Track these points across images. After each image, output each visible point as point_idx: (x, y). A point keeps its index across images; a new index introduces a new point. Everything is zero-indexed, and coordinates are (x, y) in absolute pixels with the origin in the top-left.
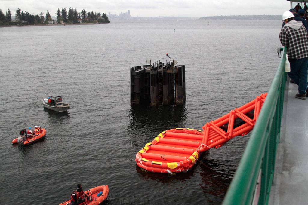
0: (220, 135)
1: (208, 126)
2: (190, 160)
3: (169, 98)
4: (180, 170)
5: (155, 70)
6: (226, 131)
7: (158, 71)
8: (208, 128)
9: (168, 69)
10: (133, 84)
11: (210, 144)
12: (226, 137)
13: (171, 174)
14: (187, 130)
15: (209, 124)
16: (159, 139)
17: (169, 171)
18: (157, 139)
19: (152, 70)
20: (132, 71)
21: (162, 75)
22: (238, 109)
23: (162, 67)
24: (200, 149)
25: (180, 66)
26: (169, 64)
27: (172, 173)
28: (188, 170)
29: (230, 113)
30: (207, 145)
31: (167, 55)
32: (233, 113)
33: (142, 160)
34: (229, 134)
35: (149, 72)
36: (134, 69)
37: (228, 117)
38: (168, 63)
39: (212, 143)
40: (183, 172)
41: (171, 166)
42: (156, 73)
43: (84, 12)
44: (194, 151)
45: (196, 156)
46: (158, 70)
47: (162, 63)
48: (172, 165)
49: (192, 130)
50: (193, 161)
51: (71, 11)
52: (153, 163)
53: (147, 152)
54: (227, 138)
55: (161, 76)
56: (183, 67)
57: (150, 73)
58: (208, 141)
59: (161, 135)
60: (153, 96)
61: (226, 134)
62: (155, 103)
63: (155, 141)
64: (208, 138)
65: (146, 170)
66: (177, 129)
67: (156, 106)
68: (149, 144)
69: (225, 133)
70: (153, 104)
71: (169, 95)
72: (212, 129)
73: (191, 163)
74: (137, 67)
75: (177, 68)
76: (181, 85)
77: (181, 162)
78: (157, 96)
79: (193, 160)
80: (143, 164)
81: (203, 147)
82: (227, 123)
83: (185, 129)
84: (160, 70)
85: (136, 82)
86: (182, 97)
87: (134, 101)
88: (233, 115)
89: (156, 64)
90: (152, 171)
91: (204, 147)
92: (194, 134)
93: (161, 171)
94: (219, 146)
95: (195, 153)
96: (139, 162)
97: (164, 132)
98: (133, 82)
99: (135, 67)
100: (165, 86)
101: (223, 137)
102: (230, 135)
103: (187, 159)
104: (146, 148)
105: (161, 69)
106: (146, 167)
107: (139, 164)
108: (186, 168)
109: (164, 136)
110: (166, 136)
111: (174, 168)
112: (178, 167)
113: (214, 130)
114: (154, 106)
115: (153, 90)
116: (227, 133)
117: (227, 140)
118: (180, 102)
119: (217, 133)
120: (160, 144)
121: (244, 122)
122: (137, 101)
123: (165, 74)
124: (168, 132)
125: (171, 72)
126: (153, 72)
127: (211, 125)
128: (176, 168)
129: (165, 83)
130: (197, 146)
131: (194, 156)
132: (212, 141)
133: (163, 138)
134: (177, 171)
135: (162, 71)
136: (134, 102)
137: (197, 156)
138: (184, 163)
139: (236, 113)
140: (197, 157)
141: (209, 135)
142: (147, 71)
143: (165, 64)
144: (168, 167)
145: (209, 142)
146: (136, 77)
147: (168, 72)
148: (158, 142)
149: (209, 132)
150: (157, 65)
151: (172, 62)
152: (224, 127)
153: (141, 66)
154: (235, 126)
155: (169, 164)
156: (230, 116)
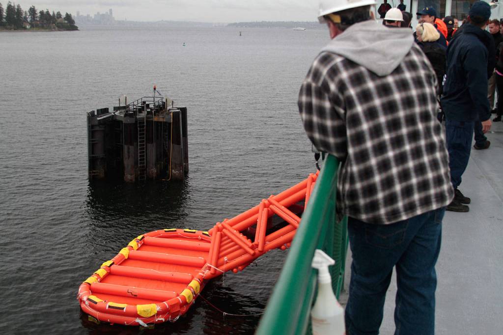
0: (240, 248)
1: (219, 230)
2: (184, 298)
3: (159, 166)
4: (163, 320)
5: (131, 116)
6: (253, 240)
7: (136, 118)
8: (219, 233)
9: (155, 115)
10: (92, 141)
11: (222, 264)
12: (252, 252)
13: (143, 327)
14: (185, 231)
15: (220, 226)
16: (128, 251)
17: (141, 322)
18: (125, 252)
19: (126, 115)
20: (91, 116)
21: (145, 124)
22: (275, 197)
23: (144, 110)
24: (204, 273)
25: (178, 109)
26: (159, 106)
27: (146, 326)
28: (178, 317)
29: (259, 206)
30: (217, 266)
31: (155, 89)
32: (265, 206)
33: (88, 299)
34: (257, 245)
35: (120, 119)
36: (96, 114)
37: (257, 212)
38: (157, 104)
39: (227, 263)
40: (168, 321)
41: (144, 311)
42: (134, 122)
43: (33, 11)
44: (193, 278)
45: (194, 288)
46: (138, 117)
47: (147, 103)
48: (145, 309)
49: (195, 232)
50: (187, 301)
51: (10, 8)
52: (109, 307)
53: (102, 280)
54: (254, 254)
55: (143, 126)
56: (184, 111)
57: (122, 122)
58: (218, 258)
59: (133, 243)
60: (128, 162)
61: (253, 245)
62: (131, 175)
63: (120, 256)
64: (219, 252)
65: (97, 319)
66: (165, 231)
67: (134, 180)
68: (108, 263)
69: (251, 244)
70: (129, 177)
71: (158, 160)
72: (226, 235)
73: (185, 303)
74: (101, 109)
75: (171, 112)
76: (179, 143)
77: (164, 302)
78: (136, 163)
79: (189, 297)
80: (91, 306)
81: (210, 270)
82: (254, 225)
83: (180, 231)
84: (139, 117)
85: (99, 137)
86: (181, 165)
87: (94, 171)
88: (266, 209)
89: (134, 105)
90: (109, 320)
91: (212, 271)
92: (197, 239)
93: (126, 320)
94: (240, 267)
95: (195, 284)
96: (84, 302)
97: (139, 237)
98: (92, 138)
99: (98, 110)
100: (149, 145)
101: (246, 252)
102: (260, 248)
103: (178, 295)
104: (101, 272)
105: (143, 115)
106: (97, 314)
107: (83, 306)
108: (174, 315)
109: (140, 245)
110: (144, 245)
111: (149, 315)
112: (159, 314)
113: (229, 238)
114: (131, 180)
115: (129, 152)
116: (254, 243)
117: (254, 257)
118: (177, 174)
119: (236, 244)
120: (131, 262)
121: (285, 223)
122: (101, 172)
123: (149, 122)
124: (149, 237)
125: (161, 120)
126: (129, 121)
127: (224, 227)
128: (154, 316)
129: (150, 140)
130: (200, 266)
131: (190, 288)
132: (226, 259)
133: (137, 250)
134: (157, 320)
135: (144, 118)
136: (94, 173)
137: (196, 288)
138: (171, 306)
139: (271, 206)
140: (198, 292)
141: (220, 247)
142: (117, 118)
143: (151, 106)
144: (138, 313)
145: (221, 260)
146: (97, 128)
147: (155, 119)
148: (126, 258)
149: (221, 242)
150: (135, 107)
151: (164, 100)
152: (249, 232)
153: (108, 109)
154: (269, 230)
155: (141, 308)
156: (260, 211)
